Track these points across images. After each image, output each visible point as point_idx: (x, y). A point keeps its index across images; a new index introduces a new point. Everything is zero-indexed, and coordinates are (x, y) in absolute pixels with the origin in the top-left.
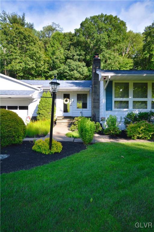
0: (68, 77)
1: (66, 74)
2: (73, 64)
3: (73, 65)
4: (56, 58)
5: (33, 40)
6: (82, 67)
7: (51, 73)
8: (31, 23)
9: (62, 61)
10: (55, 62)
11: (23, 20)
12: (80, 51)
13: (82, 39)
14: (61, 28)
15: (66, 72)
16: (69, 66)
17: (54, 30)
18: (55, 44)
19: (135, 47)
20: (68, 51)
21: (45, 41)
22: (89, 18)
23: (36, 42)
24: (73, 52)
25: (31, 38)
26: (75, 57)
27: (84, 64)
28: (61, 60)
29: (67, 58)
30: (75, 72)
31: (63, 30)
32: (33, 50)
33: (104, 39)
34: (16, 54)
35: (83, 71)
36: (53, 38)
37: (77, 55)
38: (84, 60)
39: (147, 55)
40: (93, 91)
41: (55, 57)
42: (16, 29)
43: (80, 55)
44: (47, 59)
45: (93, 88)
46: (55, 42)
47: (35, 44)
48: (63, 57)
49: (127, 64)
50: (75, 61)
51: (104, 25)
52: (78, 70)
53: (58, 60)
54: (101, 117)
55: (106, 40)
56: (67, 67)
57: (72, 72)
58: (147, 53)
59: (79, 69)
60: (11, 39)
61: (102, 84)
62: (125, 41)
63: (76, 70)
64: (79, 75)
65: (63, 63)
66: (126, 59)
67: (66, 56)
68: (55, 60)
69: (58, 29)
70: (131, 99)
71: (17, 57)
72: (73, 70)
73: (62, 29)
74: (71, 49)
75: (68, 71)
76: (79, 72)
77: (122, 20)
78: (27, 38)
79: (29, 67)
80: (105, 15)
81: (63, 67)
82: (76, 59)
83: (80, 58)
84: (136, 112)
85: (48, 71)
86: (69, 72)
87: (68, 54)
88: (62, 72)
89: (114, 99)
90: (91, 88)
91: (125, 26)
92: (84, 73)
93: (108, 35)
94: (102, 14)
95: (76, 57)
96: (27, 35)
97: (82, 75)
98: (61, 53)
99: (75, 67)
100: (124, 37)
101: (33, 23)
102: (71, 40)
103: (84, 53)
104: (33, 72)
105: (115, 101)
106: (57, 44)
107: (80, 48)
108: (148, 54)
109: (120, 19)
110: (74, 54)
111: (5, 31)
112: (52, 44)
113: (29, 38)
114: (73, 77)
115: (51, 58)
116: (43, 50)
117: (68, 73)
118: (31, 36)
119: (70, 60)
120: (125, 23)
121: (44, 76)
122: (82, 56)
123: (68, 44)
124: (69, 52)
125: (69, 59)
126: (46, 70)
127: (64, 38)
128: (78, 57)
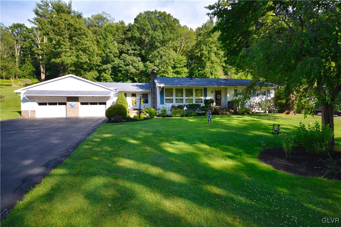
0: (123, 72)
1: (121, 68)
2: (129, 58)
3: (128, 60)
4: (110, 52)
5: (85, 32)
6: (137, 62)
7: (105, 66)
8: (80, 12)
10: (109, 56)
11: (70, 7)
12: (134, 46)
13: (137, 35)
14: (112, 18)
15: (121, 67)
16: (124, 61)
17: (105, 19)
18: (108, 36)
19: (189, 44)
20: (123, 45)
21: (94, 30)
22: (143, 13)
23: (88, 34)
24: (127, 46)
25: (82, 31)
26: (129, 51)
27: (140, 59)
28: (115, 54)
29: (121, 52)
30: (131, 67)
31: (114, 21)
32: (86, 44)
33: (159, 36)
34: (65, 47)
35: (139, 67)
36: (105, 30)
37: (132, 49)
38: (140, 55)
39: (198, 54)
40: (152, 92)
41: (108, 50)
42: (65, 20)
43: (135, 50)
44: (100, 52)
45: (152, 91)
46: (108, 34)
47: (87, 37)
48: (118, 51)
49: (182, 61)
50: (130, 55)
51: (158, 23)
53: (112, 54)
54: (157, 108)
55: (160, 38)
56: (122, 61)
57: (127, 67)
58: (198, 52)
59: (134, 64)
60: (60, 31)
61: (158, 89)
62: (178, 39)
63: (132, 65)
65: (117, 57)
66: (181, 56)
67: (120, 51)
68: (109, 54)
69: (109, 18)
70: (174, 98)
71: (66, 50)
72: (128, 65)
73: (114, 19)
74: (125, 43)
75: (123, 66)
76: (134, 67)
77: (176, 18)
78: (78, 30)
79: (82, 61)
80: (159, 12)
81: (117, 61)
82: (131, 54)
83: (135, 53)
84: (177, 105)
85: (100, 64)
87: (122, 48)
88: (117, 66)
89: (165, 98)
90: (151, 90)
91: (179, 24)
92: (139, 69)
93: (163, 33)
94: (155, 11)
95: (131, 52)
96: (78, 27)
97: (138, 70)
98: (115, 47)
99: (131, 62)
100: (177, 35)
101: (82, 13)
102: (125, 34)
103: (139, 48)
104: (85, 67)
105: (165, 99)
106: (110, 37)
107: (134, 42)
108: (200, 53)
109: (173, 17)
110: (129, 49)
111: (52, 21)
112: (104, 35)
113: (80, 30)
114: (129, 72)
115: (103, 51)
116: (95, 42)
117: (123, 68)
118: (82, 29)
119: (125, 54)
120: (179, 20)
121: (95, 69)
122: (137, 51)
123: (122, 38)
124: (124, 47)
125: (124, 53)
126: (99, 64)
127: (117, 31)
128: (133, 52)
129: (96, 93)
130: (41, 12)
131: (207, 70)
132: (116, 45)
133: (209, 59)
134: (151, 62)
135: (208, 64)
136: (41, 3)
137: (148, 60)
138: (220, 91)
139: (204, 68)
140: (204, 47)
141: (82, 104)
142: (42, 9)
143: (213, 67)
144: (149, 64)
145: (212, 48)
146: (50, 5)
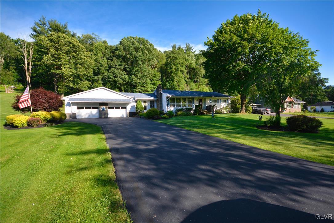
0: (112, 82)
1: (110, 79)
3: (116, 73)
4: (101, 66)
6: (124, 75)
7: (96, 78)
9: (106, 68)
10: (100, 69)
12: (121, 62)
13: (123, 54)
14: (100, 39)
15: (111, 78)
18: (98, 53)
20: (111, 61)
24: (115, 62)
26: (117, 66)
27: (125, 73)
29: (110, 67)
35: (125, 78)
36: (96, 48)
37: (120, 65)
38: (125, 70)
46: (98, 51)
48: (107, 66)
49: (157, 75)
52: (121, 77)
53: (102, 68)
56: (111, 74)
57: (116, 79)
63: (119, 77)
64: (123, 81)
65: (107, 70)
66: (156, 72)
70: (176, 104)
72: (117, 77)
74: (113, 60)
76: (122, 79)
78: (76, 47)
81: (106, 74)
82: (118, 68)
86: (113, 78)
87: (111, 64)
88: (107, 77)
89: (170, 104)
90: (157, 98)
92: (126, 80)
96: (76, 45)
98: (105, 63)
99: (119, 75)
102: (113, 52)
106: (100, 54)
107: (121, 59)
108: (170, 70)
110: (117, 64)
113: (78, 48)
114: (118, 83)
119: (113, 69)
122: (123, 66)
123: (111, 56)
125: (112, 67)
127: (106, 49)
128: (120, 67)
129: (120, 100)
130: (38, 29)
131: (175, 83)
132: (106, 60)
133: (176, 75)
134: (135, 75)
135: (176, 78)
136: (40, 22)
137: (132, 74)
138: (202, 100)
139: (173, 81)
140: (173, 66)
141: (110, 108)
142: (40, 27)
143: (180, 81)
144: (134, 77)
145: (178, 67)
146: (47, 24)
